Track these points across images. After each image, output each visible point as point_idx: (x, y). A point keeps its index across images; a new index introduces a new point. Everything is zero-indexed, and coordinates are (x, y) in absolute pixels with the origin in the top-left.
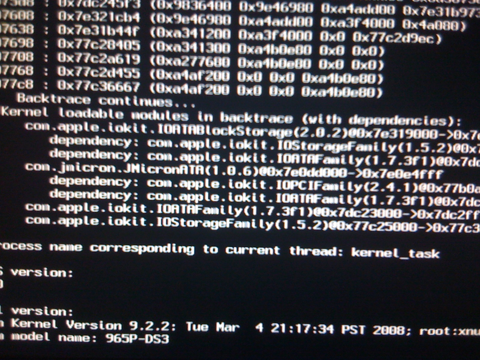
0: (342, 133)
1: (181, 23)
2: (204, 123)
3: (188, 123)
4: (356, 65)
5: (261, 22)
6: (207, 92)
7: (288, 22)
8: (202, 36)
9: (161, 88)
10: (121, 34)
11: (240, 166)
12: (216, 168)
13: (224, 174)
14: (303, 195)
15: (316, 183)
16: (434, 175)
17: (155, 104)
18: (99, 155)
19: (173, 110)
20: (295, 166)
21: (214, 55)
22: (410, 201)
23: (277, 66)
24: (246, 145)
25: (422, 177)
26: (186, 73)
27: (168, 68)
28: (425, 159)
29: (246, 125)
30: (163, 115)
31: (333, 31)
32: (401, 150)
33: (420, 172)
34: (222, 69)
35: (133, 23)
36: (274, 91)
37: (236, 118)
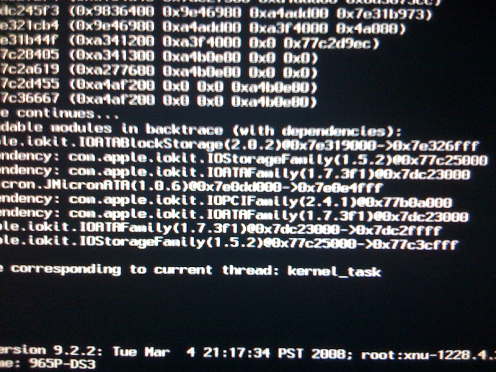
0: (275, 145)
1: (102, 29)
2: (129, 136)
3: (111, 135)
4: (288, 73)
5: (186, 28)
6: (131, 103)
7: (214, 28)
8: (124, 43)
9: (82, 99)
10: (40, 43)
11: (168, 181)
12: (143, 183)
13: (151, 189)
14: (235, 211)
15: (249, 197)
16: (373, 189)
17: (75, 116)
18: (18, 170)
19: (95, 122)
20: (227, 180)
21: (137, 63)
22: (348, 216)
23: (204, 75)
24: (173, 158)
25: (360, 191)
26: (108, 83)
27: (89, 78)
28: (363, 171)
29: (173, 137)
30: (84, 127)
31: (262, 37)
32: (337, 163)
33: (358, 185)
34: (146, 78)
35: (52, 31)
36: (202, 101)
37: (163, 130)
